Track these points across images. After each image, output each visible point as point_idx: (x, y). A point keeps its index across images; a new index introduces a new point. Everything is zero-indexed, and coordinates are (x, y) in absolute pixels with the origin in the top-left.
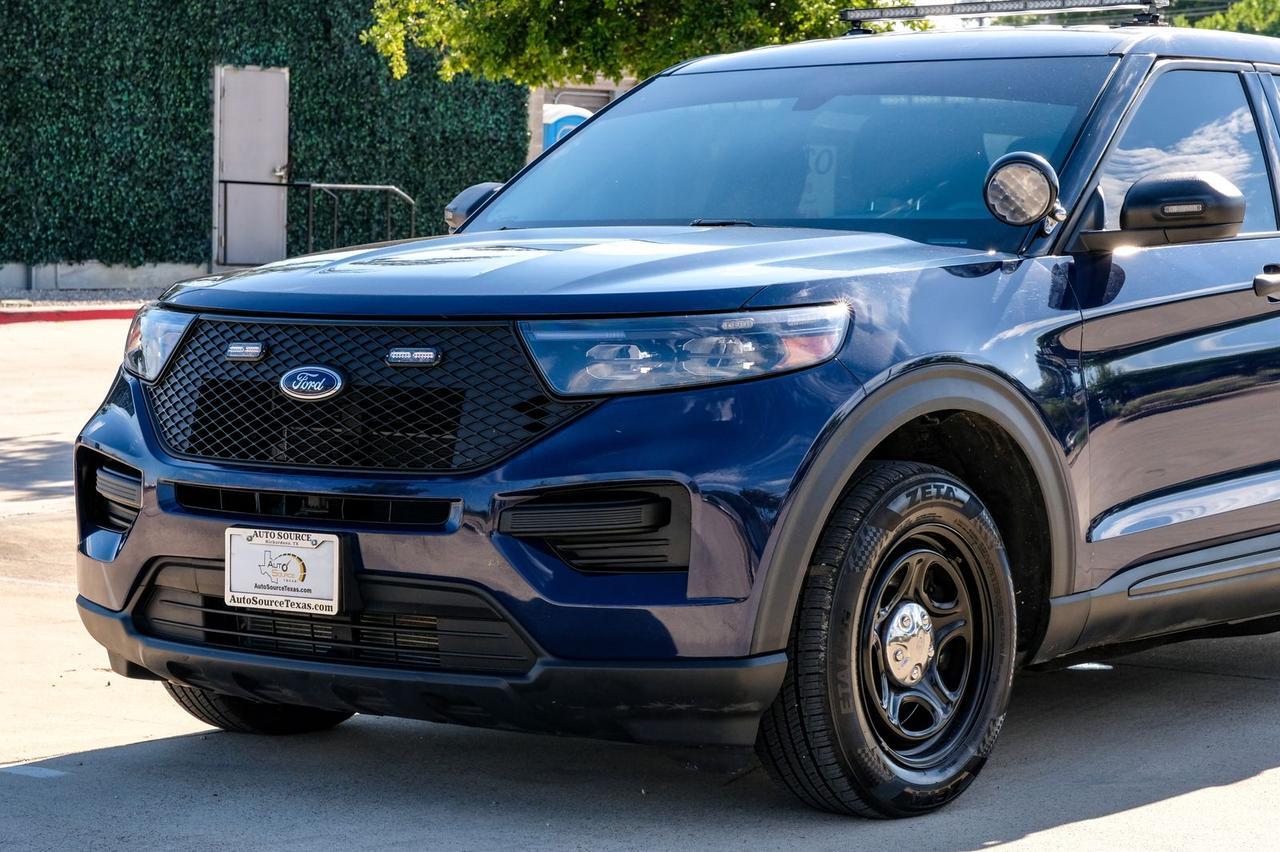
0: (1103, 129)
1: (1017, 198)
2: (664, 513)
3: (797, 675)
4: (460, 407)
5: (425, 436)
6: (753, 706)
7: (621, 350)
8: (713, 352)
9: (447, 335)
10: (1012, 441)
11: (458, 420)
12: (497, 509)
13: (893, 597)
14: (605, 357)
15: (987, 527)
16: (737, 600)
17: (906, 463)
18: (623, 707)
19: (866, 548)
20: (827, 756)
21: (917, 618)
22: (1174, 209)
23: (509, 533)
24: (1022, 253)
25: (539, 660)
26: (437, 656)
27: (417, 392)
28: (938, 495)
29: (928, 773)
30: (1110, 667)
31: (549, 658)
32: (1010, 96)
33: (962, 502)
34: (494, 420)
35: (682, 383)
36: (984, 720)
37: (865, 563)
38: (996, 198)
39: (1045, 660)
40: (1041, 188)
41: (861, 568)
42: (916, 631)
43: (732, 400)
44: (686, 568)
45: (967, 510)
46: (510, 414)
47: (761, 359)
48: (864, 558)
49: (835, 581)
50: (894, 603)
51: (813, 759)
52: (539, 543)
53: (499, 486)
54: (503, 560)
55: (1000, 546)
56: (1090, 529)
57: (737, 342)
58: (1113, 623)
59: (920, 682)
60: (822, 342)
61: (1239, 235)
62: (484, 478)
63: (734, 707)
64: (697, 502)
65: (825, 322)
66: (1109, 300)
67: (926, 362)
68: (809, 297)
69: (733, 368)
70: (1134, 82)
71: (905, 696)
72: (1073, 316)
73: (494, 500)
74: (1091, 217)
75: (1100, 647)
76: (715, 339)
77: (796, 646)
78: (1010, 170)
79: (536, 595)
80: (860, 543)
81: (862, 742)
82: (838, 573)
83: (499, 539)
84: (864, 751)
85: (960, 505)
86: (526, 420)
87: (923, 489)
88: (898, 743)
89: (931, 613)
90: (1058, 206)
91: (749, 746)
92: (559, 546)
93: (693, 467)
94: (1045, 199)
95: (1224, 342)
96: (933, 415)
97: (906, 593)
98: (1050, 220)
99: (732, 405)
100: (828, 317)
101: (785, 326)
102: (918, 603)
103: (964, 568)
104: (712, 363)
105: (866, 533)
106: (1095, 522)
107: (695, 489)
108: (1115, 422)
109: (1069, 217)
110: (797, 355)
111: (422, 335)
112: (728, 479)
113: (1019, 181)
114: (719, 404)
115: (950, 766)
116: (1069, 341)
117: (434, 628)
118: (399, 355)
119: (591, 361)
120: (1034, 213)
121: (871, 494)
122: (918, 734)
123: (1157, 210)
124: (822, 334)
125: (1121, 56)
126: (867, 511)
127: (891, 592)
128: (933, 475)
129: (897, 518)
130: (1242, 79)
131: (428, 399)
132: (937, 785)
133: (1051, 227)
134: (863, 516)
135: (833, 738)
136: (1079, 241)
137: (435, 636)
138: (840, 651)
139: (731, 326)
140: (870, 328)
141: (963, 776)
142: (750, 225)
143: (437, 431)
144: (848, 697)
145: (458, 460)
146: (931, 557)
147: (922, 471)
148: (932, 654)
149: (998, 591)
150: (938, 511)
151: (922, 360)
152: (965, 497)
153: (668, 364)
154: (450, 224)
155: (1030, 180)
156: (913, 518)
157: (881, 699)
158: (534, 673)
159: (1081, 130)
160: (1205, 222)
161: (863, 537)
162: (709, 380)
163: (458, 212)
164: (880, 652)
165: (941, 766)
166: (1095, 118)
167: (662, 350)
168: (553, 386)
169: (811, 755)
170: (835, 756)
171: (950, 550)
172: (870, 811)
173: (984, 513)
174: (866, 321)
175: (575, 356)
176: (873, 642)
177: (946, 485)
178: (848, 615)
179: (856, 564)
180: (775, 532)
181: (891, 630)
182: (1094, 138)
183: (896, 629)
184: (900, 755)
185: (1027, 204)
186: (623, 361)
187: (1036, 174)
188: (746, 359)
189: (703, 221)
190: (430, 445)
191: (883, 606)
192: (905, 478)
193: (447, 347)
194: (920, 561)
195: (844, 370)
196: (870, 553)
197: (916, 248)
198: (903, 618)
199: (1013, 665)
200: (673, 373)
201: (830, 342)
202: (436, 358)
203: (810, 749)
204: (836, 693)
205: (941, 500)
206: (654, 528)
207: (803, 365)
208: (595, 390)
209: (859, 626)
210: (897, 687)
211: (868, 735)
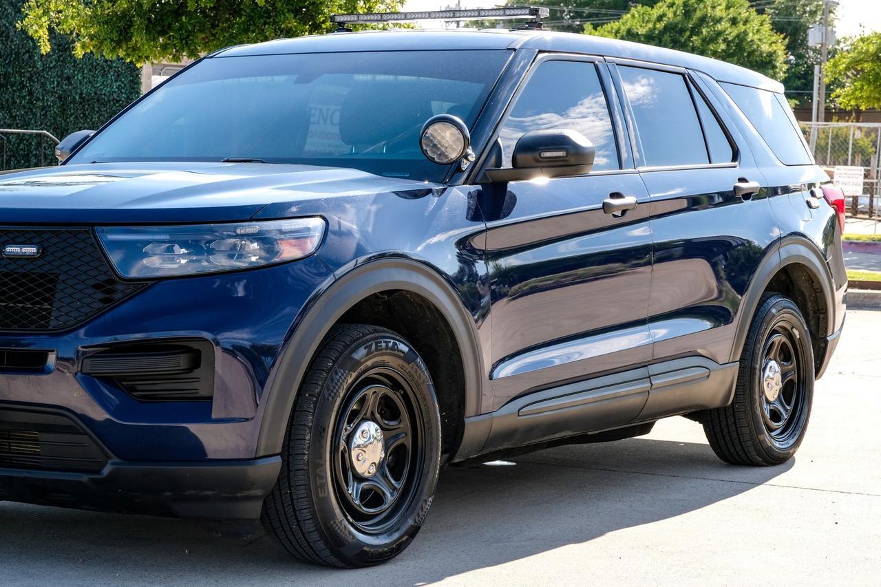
0: (502, 99)
1: (442, 146)
2: (196, 360)
3: (289, 471)
4: (54, 286)
5: (31, 306)
6: (259, 492)
7: (168, 247)
8: (231, 249)
9: (45, 236)
10: (438, 310)
11: (53, 295)
12: (81, 357)
13: (356, 418)
14: (158, 252)
15: (421, 369)
16: (247, 420)
17: (364, 326)
18: (168, 494)
19: (336, 384)
20: (309, 526)
21: (373, 432)
22: (548, 154)
23: (89, 374)
24: (446, 183)
25: (110, 461)
26: (40, 459)
27: (24, 275)
28: (387, 348)
29: (380, 537)
30: (514, 464)
31: (116, 460)
32: (441, 76)
33: (403, 352)
34: (77, 296)
35: (212, 270)
36: (419, 500)
37: (335, 394)
38: (428, 145)
39: (462, 460)
40: (458, 139)
41: (333, 398)
42: (372, 440)
43: (245, 281)
44: (211, 398)
45: (407, 358)
46: (91, 291)
47: (264, 254)
48: (335, 391)
49: (315, 407)
50: (356, 421)
51: (300, 528)
52: (109, 381)
53: (82, 341)
54: (84, 393)
55: (430, 383)
56: (492, 372)
57: (248, 242)
58: (509, 434)
59: (375, 475)
60: (306, 243)
61: (591, 173)
62: (72, 335)
63: (245, 493)
64: (218, 352)
65: (308, 229)
66: (506, 216)
67: (382, 256)
68: (297, 212)
69: (246, 260)
70: (523, 68)
71: (364, 485)
72: (481, 226)
73: (78, 351)
74: (493, 159)
75: (500, 450)
76: (233, 240)
77: (288, 450)
78: (437, 126)
79: (107, 416)
80: (332, 380)
81: (334, 516)
82: (317, 401)
83: (82, 378)
84: (335, 522)
85: (402, 355)
86: (100, 295)
87: (376, 344)
88: (359, 516)
89: (382, 428)
90: (470, 151)
91: (255, 520)
92: (124, 383)
93: (216, 328)
94: (460, 147)
95: (580, 245)
96: (383, 293)
97: (365, 414)
98: (465, 161)
99: (245, 285)
100: (310, 226)
101: (281, 232)
102: (374, 421)
103: (405, 397)
104: (231, 257)
105: (336, 373)
106: (494, 367)
107: (218, 344)
108: (505, 300)
109: (478, 159)
110: (289, 252)
111: (28, 236)
112: (242, 337)
113: (443, 134)
114: (236, 284)
115: (395, 532)
116: (478, 243)
117: (36, 440)
118: (12, 249)
119: (146, 255)
120: (453, 156)
121: (340, 347)
122: (372, 510)
123: (536, 155)
124: (305, 237)
125: (515, 50)
126: (337, 359)
127: (355, 414)
128: (382, 334)
129: (358, 363)
130: (596, 67)
131: (32, 281)
132: (386, 545)
133: (465, 165)
134: (334, 362)
135: (313, 513)
136: (485, 175)
137: (38, 445)
138: (319, 454)
139: (243, 232)
140: (340, 233)
141: (404, 539)
142: (262, 162)
143: (38, 303)
144: (324, 485)
145: (53, 323)
146: (382, 390)
147: (376, 331)
148: (383, 456)
149: (428, 413)
150: (386, 358)
151: (380, 255)
152: (406, 349)
153: (201, 257)
154: (60, 158)
155: (451, 134)
156: (369, 363)
157: (347, 486)
158: (107, 470)
159: (487, 100)
160: (570, 163)
161: (334, 376)
162: (227, 268)
163: (64, 150)
164: (347, 455)
165: (389, 532)
166: (496, 92)
167: (196, 248)
168: (120, 273)
169: (299, 525)
170: (315, 526)
171: (396, 385)
172: (340, 564)
173: (419, 360)
174: (336, 228)
175: (135, 251)
176: (341, 448)
177: (392, 341)
178: (324, 430)
179: (330, 395)
180: (273, 372)
181: (355, 440)
182: (496, 106)
183: (358, 439)
184: (360, 525)
185: (449, 150)
186: (170, 255)
187: (454, 130)
188: (254, 254)
189: (231, 159)
190: (34, 313)
191: (349, 423)
192: (364, 336)
193: (46, 244)
194: (375, 392)
195: (321, 262)
196: (339, 387)
197: (374, 179)
198: (363, 432)
199: (439, 462)
200: (205, 264)
201: (312, 242)
202: (38, 252)
203: (298, 521)
204: (315, 482)
205: (389, 351)
206: (190, 370)
207: (292, 259)
208: (148, 275)
209: (332, 437)
210: (359, 479)
211: (338, 511)
